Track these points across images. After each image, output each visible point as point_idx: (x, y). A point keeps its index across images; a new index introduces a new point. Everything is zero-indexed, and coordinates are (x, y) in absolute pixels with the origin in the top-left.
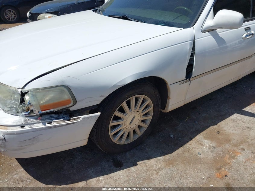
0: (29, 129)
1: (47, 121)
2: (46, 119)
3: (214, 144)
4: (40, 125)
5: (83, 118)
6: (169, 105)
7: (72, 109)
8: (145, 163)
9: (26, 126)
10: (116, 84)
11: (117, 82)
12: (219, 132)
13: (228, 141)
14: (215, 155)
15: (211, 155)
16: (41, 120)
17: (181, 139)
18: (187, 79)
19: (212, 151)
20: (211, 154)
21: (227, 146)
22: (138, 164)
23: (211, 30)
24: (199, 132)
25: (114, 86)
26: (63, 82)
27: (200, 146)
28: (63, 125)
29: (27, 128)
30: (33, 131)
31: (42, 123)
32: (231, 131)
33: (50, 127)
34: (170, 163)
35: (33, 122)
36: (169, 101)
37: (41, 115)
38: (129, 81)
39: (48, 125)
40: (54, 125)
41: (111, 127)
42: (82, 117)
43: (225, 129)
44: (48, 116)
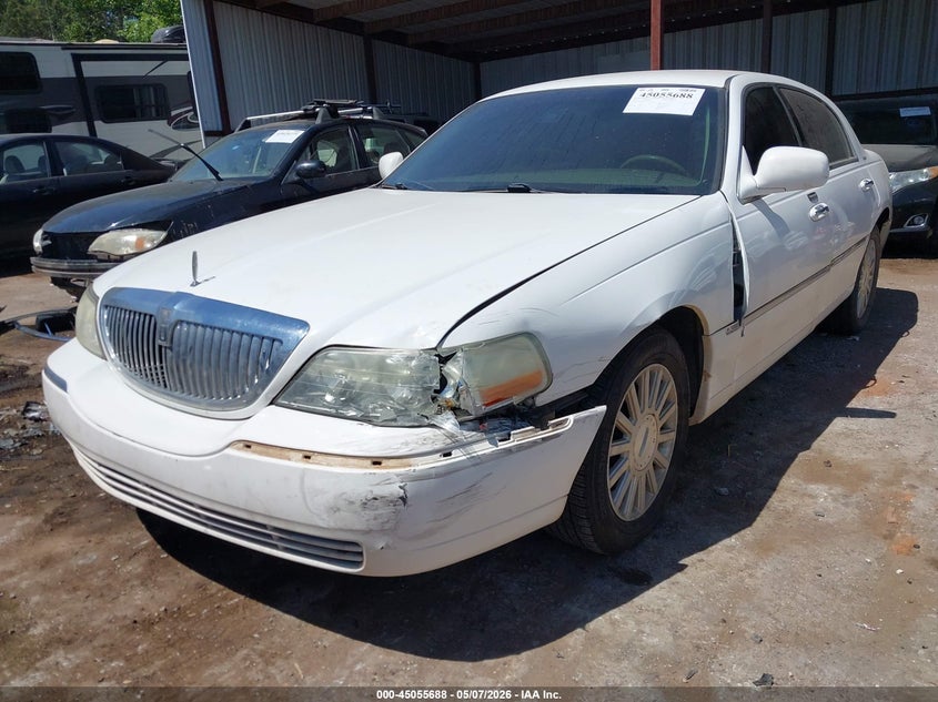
0: (464, 458)
1: (497, 436)
2: (494, 430)
3: (837, 490)
4: (484, 448)
5: (575, 421)
6: (706, 397)
7: (541, 401)
8: (702, 560)
9: (455, 453)
10: (631, 324)
11: (635, 315)
12: (828, 464)
13: (867, 477)
14: (857, 511)
15: (851, 513)
16: (485, 432)
17: (750, 493)
18: (735, 320)
19: (846, 505)
20: (849, 510)
21: (873, 487)
22: (686, 566)
23: (754, 198)
24: (780, 470)
25: (629, 327)
26: (525, 323)
27: (808, 500)
28: (535, 443)
29: (458, 456)
30: (474, 465)
31: (489, 439)
32: (855, 456)
33: (509, 451)
34: (764, 548)
35: (470, 440)
36: (707, 385)
37: (481, 420)
38: (657, 315)
39: (503, 445)
40: (516, 443)
41: (611, 458)
42: (571, 418)
43: (838, 454)
44: (495, 423)
